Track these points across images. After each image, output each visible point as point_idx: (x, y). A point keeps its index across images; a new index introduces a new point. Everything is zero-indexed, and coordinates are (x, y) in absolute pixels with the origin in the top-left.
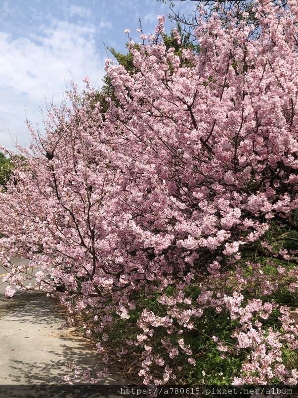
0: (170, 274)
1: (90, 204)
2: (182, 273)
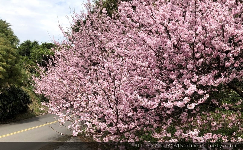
0: (158, 121)
2: (165, 120)
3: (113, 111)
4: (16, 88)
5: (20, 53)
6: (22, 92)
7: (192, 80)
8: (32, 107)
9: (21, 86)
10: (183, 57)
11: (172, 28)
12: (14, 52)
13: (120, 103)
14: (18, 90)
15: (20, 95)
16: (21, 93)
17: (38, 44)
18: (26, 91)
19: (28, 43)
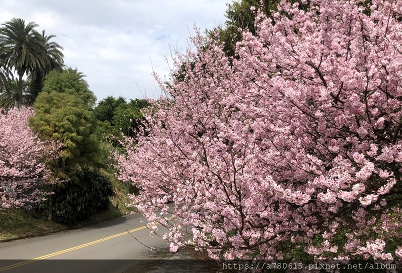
0: (315, 224)
1: (235, 170)
2: (326, 222)
3: (234, 209)
4: (92, 171)
5: (98, 117)
6: (100, 178)
7: (369, 153)
8: (116, 202)
9: (99, 168)
10: (351, 115)
11: (326, 69)
12: (89, 116)
13: (245, 195)
14: (94, 175)
15: (97, 183)
16: (99, 180)
17: (125, 102)
18: (106, 177)
19: (110, 100)
